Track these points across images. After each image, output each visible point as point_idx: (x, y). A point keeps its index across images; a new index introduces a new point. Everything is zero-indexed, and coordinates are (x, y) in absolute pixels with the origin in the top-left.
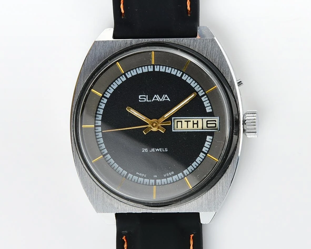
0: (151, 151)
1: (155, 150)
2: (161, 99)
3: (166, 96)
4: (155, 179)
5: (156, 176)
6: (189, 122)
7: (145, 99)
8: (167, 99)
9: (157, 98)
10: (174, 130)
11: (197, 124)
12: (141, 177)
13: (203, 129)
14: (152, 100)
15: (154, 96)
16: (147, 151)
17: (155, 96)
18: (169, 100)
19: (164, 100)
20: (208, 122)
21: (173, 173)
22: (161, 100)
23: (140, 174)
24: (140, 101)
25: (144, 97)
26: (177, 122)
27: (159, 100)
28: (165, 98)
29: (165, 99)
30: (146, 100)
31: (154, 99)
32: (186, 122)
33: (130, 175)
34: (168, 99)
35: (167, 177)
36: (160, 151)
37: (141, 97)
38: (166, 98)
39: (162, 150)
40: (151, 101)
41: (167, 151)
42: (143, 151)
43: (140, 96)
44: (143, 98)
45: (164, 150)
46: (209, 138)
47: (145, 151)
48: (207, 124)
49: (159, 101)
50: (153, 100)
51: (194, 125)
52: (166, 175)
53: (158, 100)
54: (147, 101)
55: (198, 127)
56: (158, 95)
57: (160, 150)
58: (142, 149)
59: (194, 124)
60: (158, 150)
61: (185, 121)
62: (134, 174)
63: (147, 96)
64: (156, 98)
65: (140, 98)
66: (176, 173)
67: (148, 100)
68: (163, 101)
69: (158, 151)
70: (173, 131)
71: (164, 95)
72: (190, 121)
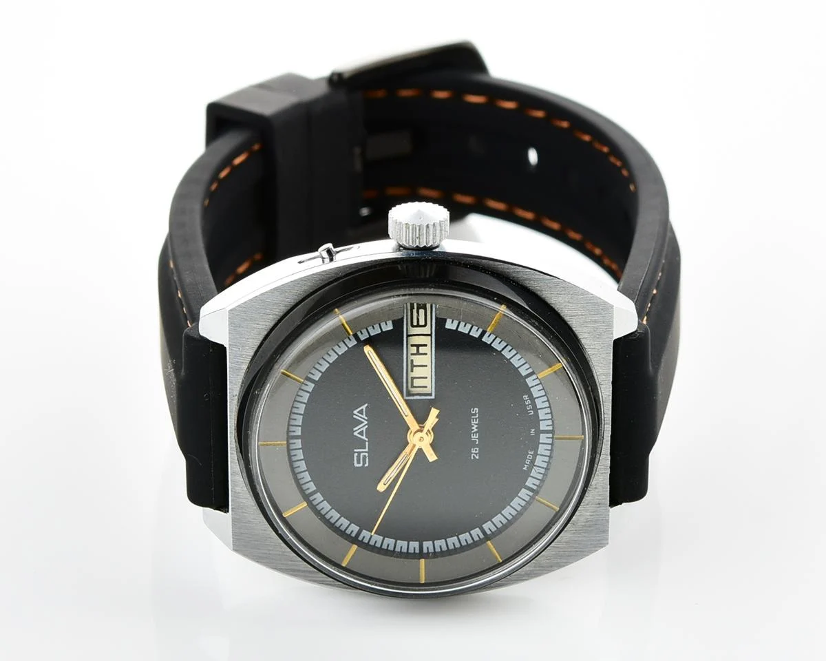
0: (477, 440)
1: (476, 432)
2: (363, 422)
3: (355, 412)
4: (539, 432)
5: (533, 430)
6: (415, 364)
7: (362, 454)
8: (362, 410)
9: (360, 430)
10: (430, 395)
11: (418, 346)
12: (533, 462)
13: (431, 335)
14: (366, 441)
15: (356, 436)
16: (478, 449)
17: (356, 434)
18: (366, 405)
19: (366, 416)
20: (415, 323)
21: (526, 397)
22: (366, 422)
23: (528, 462)
24: (367, 465)
25: (358, 457)
26: (412, 386)
27: (364, 426)
28: (360, 414)
29: (362, 414)
30: (366, 452)
31: (363, 435)
32: (414, 368)
33: (530, 482)
34: (364, 407)
35: (535, 409)
36: (477, 423)
37: (359, 463)
38: (361, 412)
39: (476, 419)
40: (368, 441)
41: (477, 409)
42: (477, 458)
43: (356, 465)
44: (361, 458)
45: (475, 415)
46: (450, 325)
47: (476, 454)
48: (418, 326)
49: (367, 427)
50: (364, 438)
51: (420, 352)
52: (530, 410)
53: (364, 429)
54: (367, 450)
55: (426, 345)
56: (355, 429)
57: (475, 422)
58: (472, 458)
59: (418, 353)
60: (476, 426)
61: (412, 371)
62: (527, 474)
63: (355, 450)
64: (361, 433)
65: (361, 465)
66: (527, 390)
67: (365, 448)
68: (366, 418)
69: (476, 428)
70: (433, 397)
71: (354, 416)
72: (412, 361)
